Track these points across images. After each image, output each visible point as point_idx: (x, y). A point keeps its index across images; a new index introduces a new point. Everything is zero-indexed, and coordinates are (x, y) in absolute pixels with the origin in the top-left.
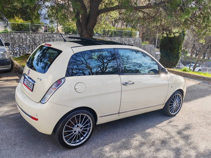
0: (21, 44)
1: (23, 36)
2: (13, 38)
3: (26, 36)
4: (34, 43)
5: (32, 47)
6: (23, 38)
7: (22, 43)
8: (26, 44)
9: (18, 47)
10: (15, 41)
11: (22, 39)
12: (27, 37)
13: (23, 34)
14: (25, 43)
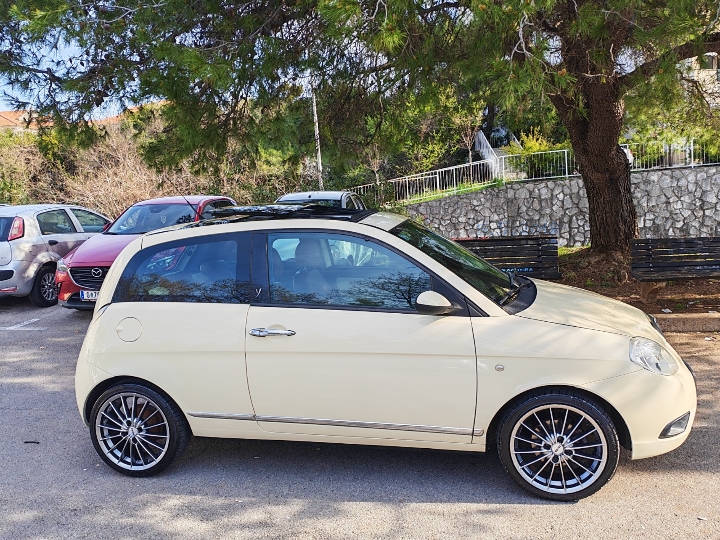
0: (537, 218)
1: (544, 191)
2: (512, 202)
3: (552, 190)
4: (575, 211)
5: (570, 221)
6: (543, 197)
7: (539, 212)
8: (551, 216)
9: (526, 225)
10: (519, 208)
11: (540, 201)
12: (556, 192)
13: (543, 185)
14: (548, 211)
